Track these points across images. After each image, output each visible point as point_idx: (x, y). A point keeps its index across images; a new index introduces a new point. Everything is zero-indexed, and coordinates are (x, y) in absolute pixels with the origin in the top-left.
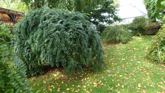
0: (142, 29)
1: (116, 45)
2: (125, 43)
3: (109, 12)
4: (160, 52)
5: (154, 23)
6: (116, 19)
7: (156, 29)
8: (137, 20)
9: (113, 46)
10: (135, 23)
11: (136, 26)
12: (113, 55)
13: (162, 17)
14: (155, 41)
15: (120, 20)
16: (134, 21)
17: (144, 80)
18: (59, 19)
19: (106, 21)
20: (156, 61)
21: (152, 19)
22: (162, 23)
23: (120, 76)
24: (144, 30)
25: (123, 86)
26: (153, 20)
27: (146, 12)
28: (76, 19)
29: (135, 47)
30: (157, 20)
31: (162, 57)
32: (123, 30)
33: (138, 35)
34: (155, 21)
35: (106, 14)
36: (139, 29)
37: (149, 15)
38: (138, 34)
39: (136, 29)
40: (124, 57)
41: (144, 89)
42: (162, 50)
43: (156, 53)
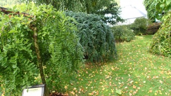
0: (143, 29)
1: (121, 43)
2: (129, 41)
3: (113, 14)
4: (160, 46)
5: (154, 24)
6: (119, 19)
7: (155, 28)
8: (138, 21)
9: (118, 44)
10: (137, 23)
11: (138, 26)
12: (121, 51)
13: (161, 18)
14: (156, 37)
15: (122, 21)
16: (135, 21)
17: (149, 65)
18: (84, 20)
19: (109, 22)
20: (157, 54)
21: (151, 19)
22: (161, 23)
23: (130, 64)
24: (145, 30)
25: (134, 69)
26: (153, 20)
27: (146, 13)
28: (95, 20)
29: (139, 44)
30: (157, 20)
31: (162, 50)
32: (127, 30)
33: (140, 35)
34: (154, 22)
35: (110, 15)
36: (141, 28)
37: (149, 16)
38: (140, 33)
39: (138, 29)
40: (130, 52)
41: (150, 70)
42: (162, 45)
43: (157, 47)
